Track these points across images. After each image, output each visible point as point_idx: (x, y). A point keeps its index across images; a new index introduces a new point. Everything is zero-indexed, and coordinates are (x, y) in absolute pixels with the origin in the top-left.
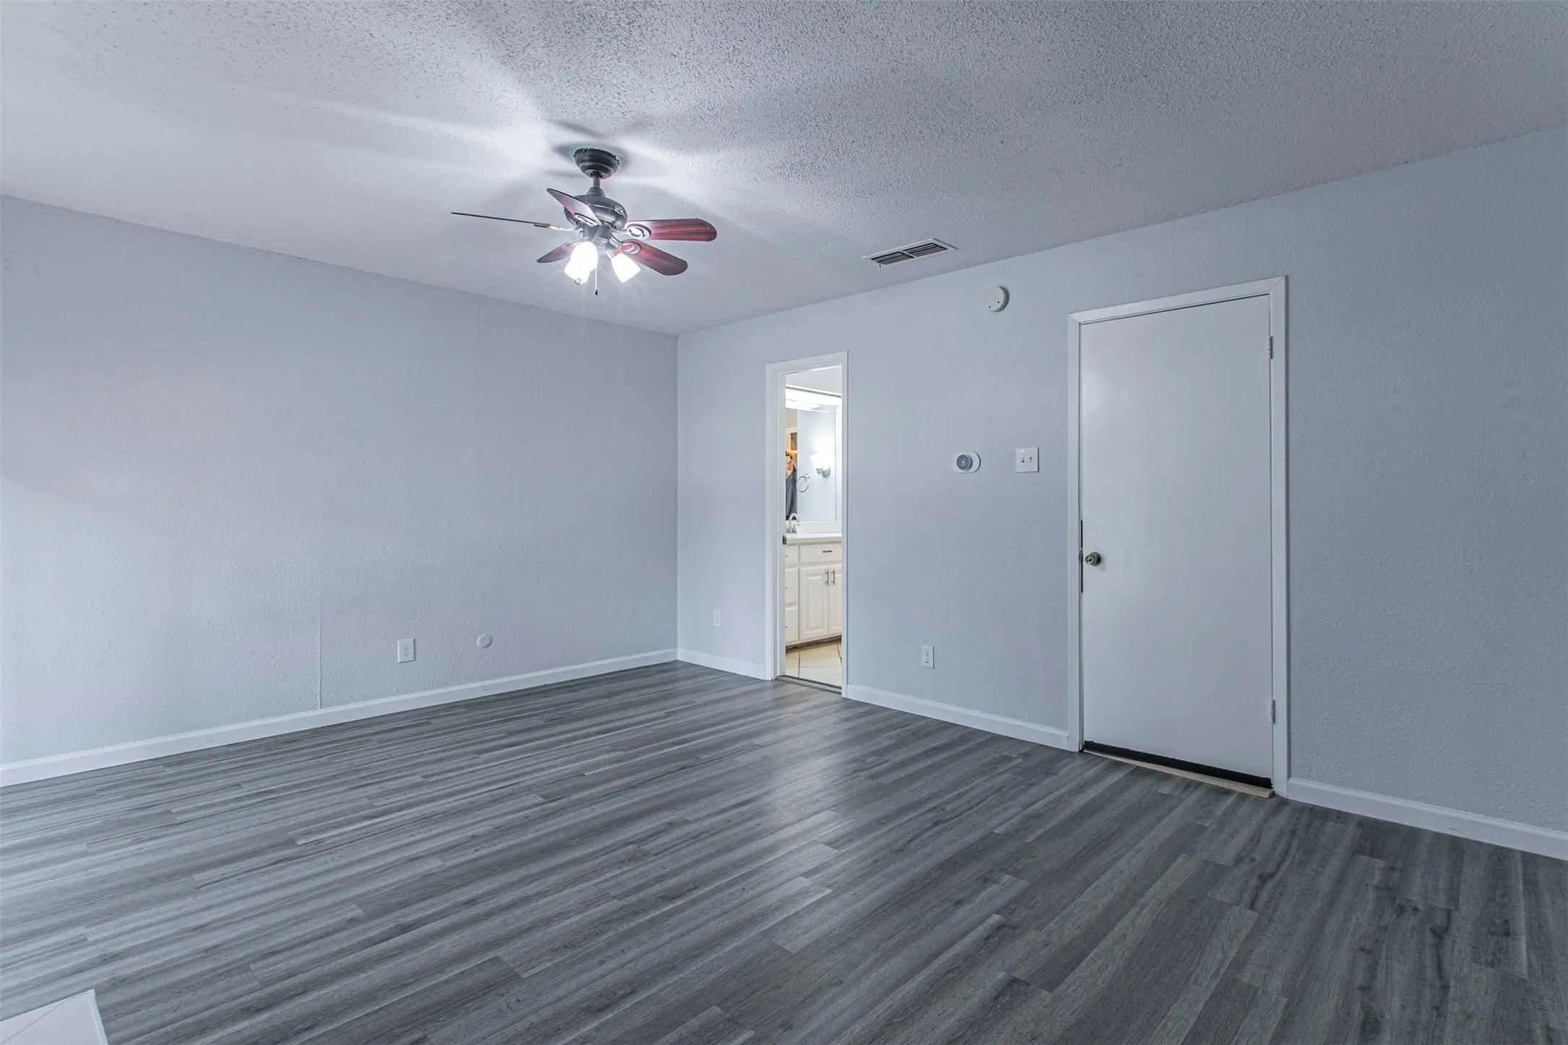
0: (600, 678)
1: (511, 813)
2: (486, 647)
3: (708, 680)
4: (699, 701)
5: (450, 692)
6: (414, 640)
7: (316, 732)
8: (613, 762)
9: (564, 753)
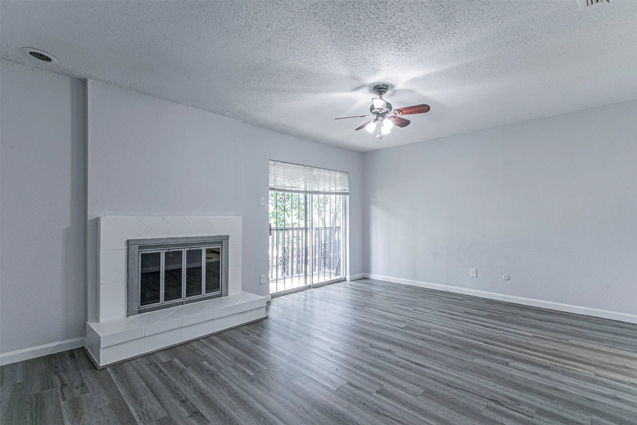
0: (570, 314)
1: (389, 324)
2: (507, 280)
3: (622, 340)
4: (571, 341)
5: (486, 294)
6: (476, 270)
7: (441, 292)
8: (448, 333)
9: (452, 323)
